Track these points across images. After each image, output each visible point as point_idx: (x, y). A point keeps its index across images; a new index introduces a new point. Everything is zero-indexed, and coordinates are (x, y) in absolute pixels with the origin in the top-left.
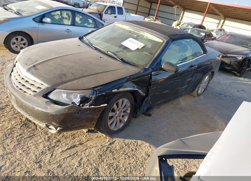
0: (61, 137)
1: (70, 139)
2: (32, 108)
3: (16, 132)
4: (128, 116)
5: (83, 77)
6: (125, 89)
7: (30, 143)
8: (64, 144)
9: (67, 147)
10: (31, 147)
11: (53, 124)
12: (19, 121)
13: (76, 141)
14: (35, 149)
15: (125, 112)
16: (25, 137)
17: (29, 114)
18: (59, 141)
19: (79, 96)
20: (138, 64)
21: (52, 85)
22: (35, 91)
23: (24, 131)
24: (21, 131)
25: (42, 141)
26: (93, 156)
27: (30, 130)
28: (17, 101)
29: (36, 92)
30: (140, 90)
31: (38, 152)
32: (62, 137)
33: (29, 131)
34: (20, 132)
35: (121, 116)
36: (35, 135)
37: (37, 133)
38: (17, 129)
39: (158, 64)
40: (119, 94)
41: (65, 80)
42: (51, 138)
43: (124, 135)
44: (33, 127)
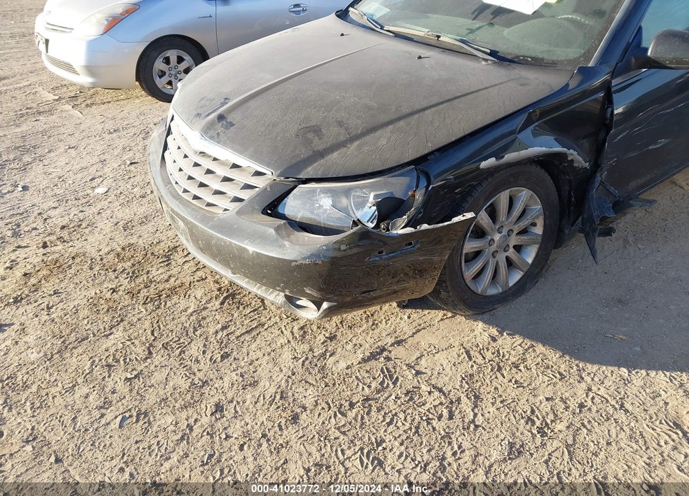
0: (337, 325)
1: (364, 328)
2: (238, 250)
3: (211, 319)
4: (537, 246)
5: (373, 129)
6: (524, 153)
7: (254, 349)
8: (349, 347)
9: (361, 356)
10: (258, 362)
11: (308, 292)
12: (215, 287)
13: (384, 335)
14: (271, 365)
15: (524, 232)
16: (238, 333)
17: (231, 269)
18: (332, 338)
19: (371, 199)
20: (555, 58)
21: (284, 168)
22: (237, 200)
23: (232, 315)
24: (225, 315)
25: (286, 341)
26: (447, 378)
27: (248, 312)
28: (195, 235)
29: (241, 200)
30: (572, 151)
31: (281, 376)
32: (340, 325)
33: (245, 315)
34: (223, 321)
35: (511, 246)
36: (264, 325)
37: (268, 317)
38: (213, 312)
39: (629, 45)
40: (496, 175)
41: (321, 148)
42: (310, 331)
43: (533, 306)
44: (253, 303)
